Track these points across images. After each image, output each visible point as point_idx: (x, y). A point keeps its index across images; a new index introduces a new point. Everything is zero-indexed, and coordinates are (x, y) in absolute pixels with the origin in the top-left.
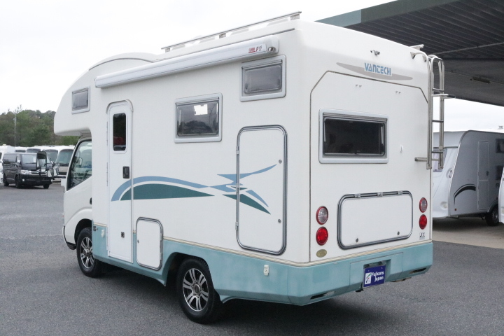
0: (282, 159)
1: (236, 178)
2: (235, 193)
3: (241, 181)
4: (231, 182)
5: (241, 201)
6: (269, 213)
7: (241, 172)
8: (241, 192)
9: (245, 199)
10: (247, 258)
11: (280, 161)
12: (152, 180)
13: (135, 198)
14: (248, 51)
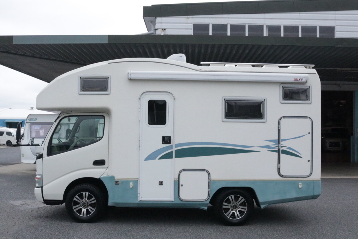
0: (310, 132)
1: (279, 141)
2: (277, 149)
3: (282, 143)
4: (274, 144)
5: (282, 153)
6: (301, 157)
7: (282, 138)
8: (282, 149)
9: (285, 152)
10: (285, 182)
11: (309, 133)
12: (199, 145)
13: (175, 157)
14: (293, 79)
